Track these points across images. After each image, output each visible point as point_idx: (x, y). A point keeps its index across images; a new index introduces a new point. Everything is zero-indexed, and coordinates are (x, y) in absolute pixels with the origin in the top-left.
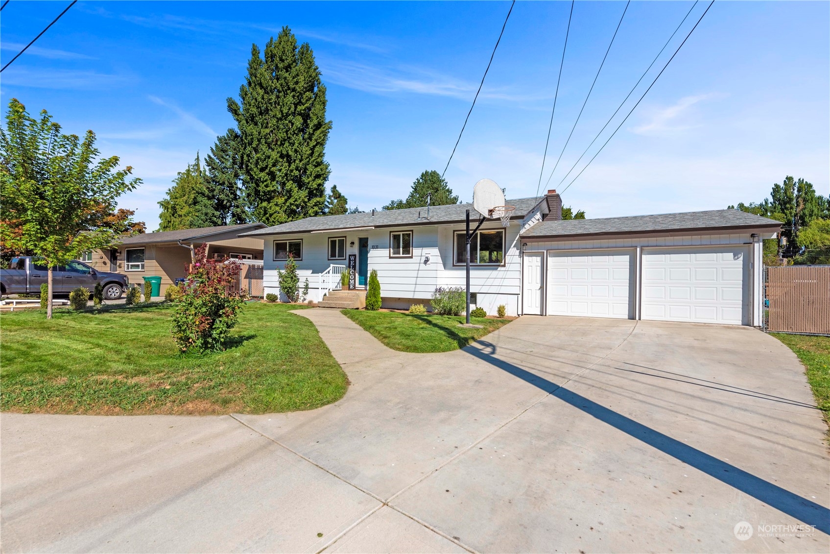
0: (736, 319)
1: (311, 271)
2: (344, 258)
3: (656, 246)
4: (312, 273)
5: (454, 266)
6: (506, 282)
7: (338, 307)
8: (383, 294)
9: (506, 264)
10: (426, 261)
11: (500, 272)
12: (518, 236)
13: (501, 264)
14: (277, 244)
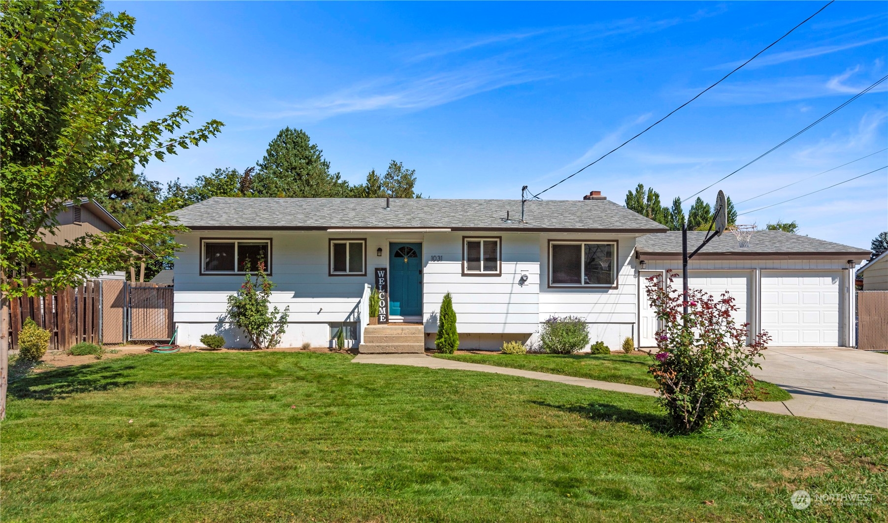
0: (833, 340)
1: (292, 294)
2: (363, 273)
3: (773, 269)
4: (294, 297)
5: (549, 287)
6: (619, 308)
7: (400, 351)
8: (460, 329)
9: (619, 286)
10: (522, 281)
11: (611, 296)
12: (633, 252)
13: (613, 285)
14: (208, 246)
